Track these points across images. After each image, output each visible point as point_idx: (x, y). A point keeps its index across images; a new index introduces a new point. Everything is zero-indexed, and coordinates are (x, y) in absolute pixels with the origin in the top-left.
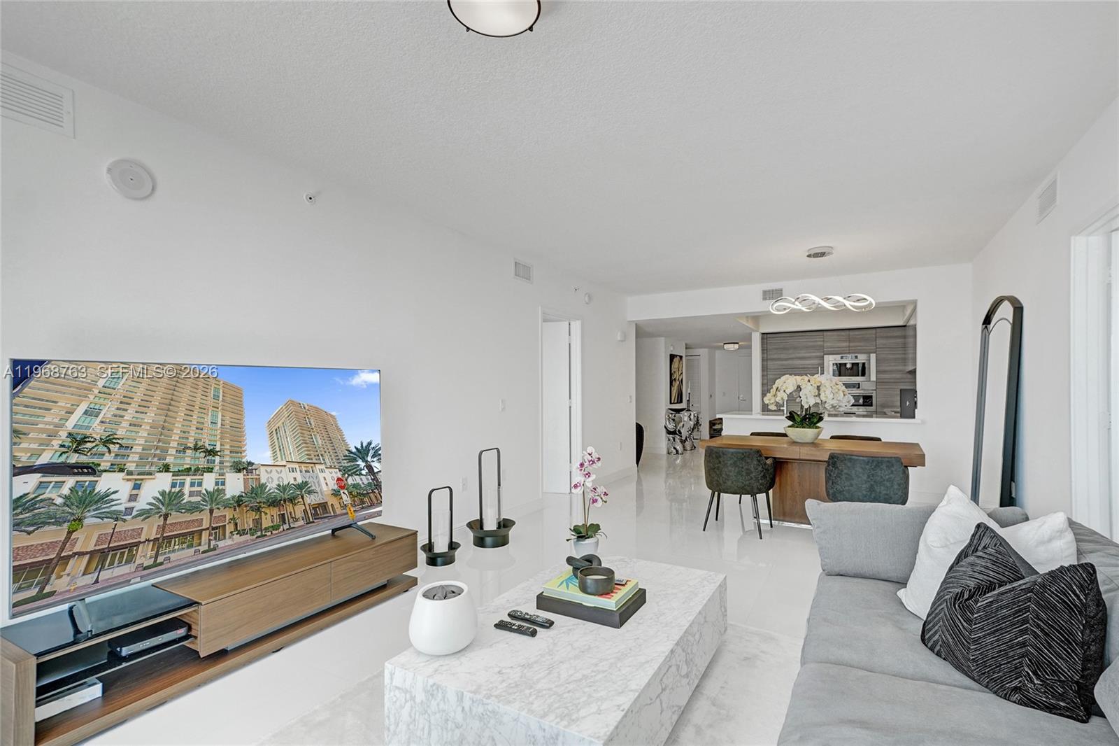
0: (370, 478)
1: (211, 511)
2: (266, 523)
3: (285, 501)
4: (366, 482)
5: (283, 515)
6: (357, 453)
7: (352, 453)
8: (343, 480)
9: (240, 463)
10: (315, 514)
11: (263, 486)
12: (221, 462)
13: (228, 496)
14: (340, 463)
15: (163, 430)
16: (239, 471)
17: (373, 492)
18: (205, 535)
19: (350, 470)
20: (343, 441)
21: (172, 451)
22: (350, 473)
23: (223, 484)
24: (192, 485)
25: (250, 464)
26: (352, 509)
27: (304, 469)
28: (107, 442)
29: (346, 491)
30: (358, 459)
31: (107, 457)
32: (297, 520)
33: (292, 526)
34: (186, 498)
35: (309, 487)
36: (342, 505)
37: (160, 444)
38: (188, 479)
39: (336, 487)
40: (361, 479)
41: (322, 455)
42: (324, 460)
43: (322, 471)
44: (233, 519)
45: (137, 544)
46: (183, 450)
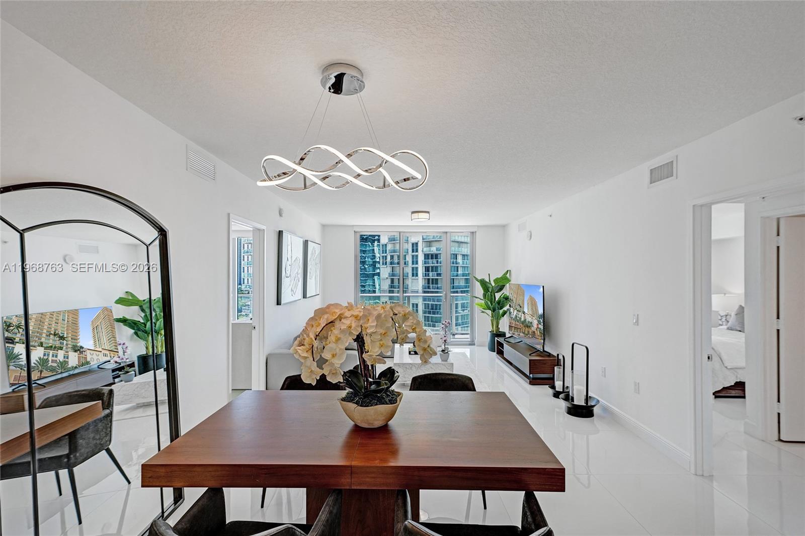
9: (76, 346)
12: (67, 345)
13: (70, 366)
16: (76, 351)
21: (44, 335)
23: (68, 358)
24: (53, 356)
25: (82, 347)
34: (50, 364)
37: (39, 330)
38: (51, 352)
46: (49, 335)
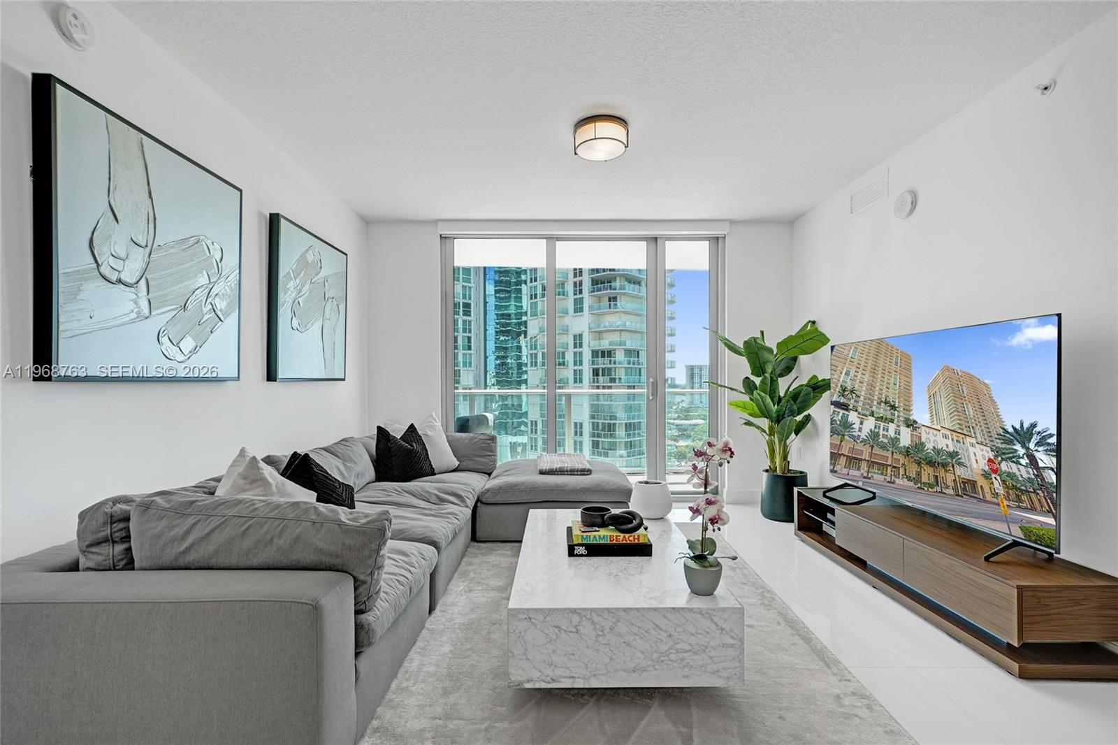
0: (1032, 473)
1: (893, 453)
2: (925, 479)
3: (938, 464)
4: (1025, 475)
5: (937, 476)
6: (1015, 435)
7: (1008, 432)
8: (995, 463)
10: (964, 489)
11: (923, 444)
12: (898, 416)
13: (901, 445)
14: (992, 441)
15: (872, 386)
16: (908, 426)
17: (1035, 492)
18: (889, 468)
19: (1004, 454)
20: (998, 416)
21: (875, 403)
22: (1004, 457)
23: (899, 434)
25: (915, 422)
26: (1006, 503)
27: (955, 438)
28: (852, 391)
29: (998, 478)
30: (1015, 442)
31: (852, 401)
32: (947, 487)
33: (944, 491)
35: (959, 459)
36: (993, 491)
38: (882, 424)
39: (986, 468)
40: (1019, 469)
41: (973, 427)
42: (975, 433)
43: (973, 445)
44: (903, 464)
45: (861, 460)
46: (879, 403)
